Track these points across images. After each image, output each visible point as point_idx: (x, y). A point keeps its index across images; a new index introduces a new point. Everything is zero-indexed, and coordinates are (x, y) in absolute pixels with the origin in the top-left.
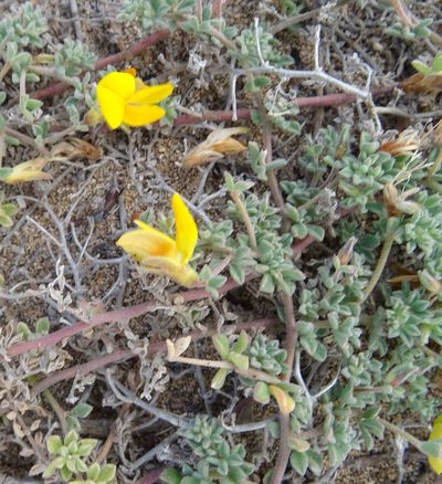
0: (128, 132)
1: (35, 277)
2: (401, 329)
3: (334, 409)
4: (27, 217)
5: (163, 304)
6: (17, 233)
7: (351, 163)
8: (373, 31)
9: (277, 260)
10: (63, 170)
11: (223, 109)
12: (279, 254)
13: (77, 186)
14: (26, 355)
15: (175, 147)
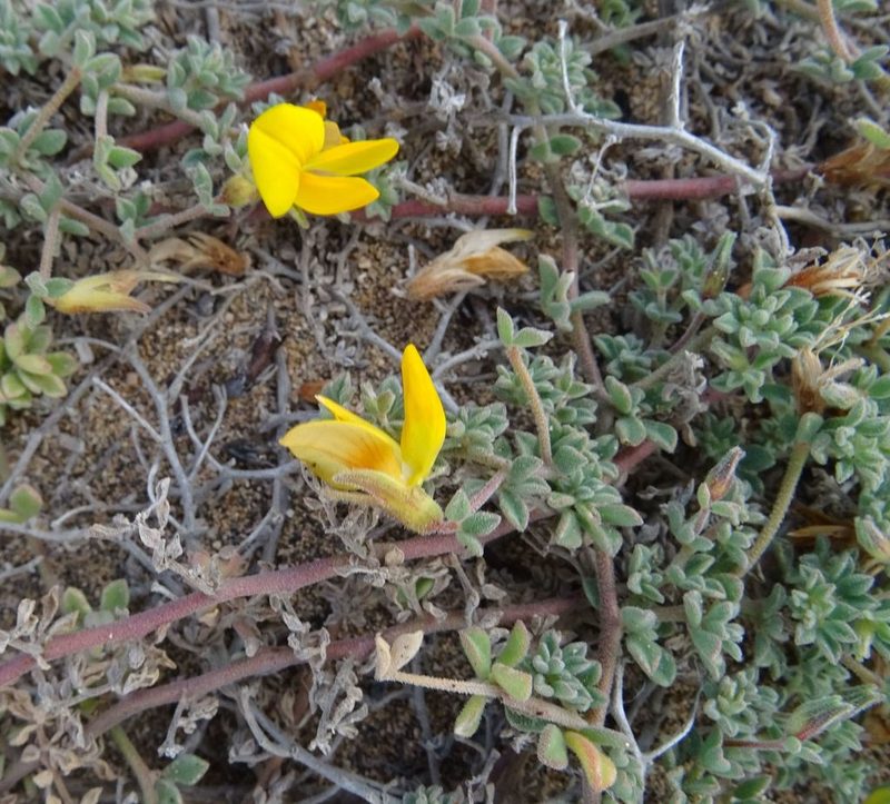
0: (303, 224)
1: (103, 499)
2: (820, 630)
3: (686, 779)
4: (96, 380)
5: (363, 563)
6: (72, 411)
7: (737, 306)
8: (767, 67)
9: (591, 484)
10: (170, 293)
11: (486, 192)
12: (594, 474)
13: (195, 325)
14: (81, 657)
15: (390, 261)
